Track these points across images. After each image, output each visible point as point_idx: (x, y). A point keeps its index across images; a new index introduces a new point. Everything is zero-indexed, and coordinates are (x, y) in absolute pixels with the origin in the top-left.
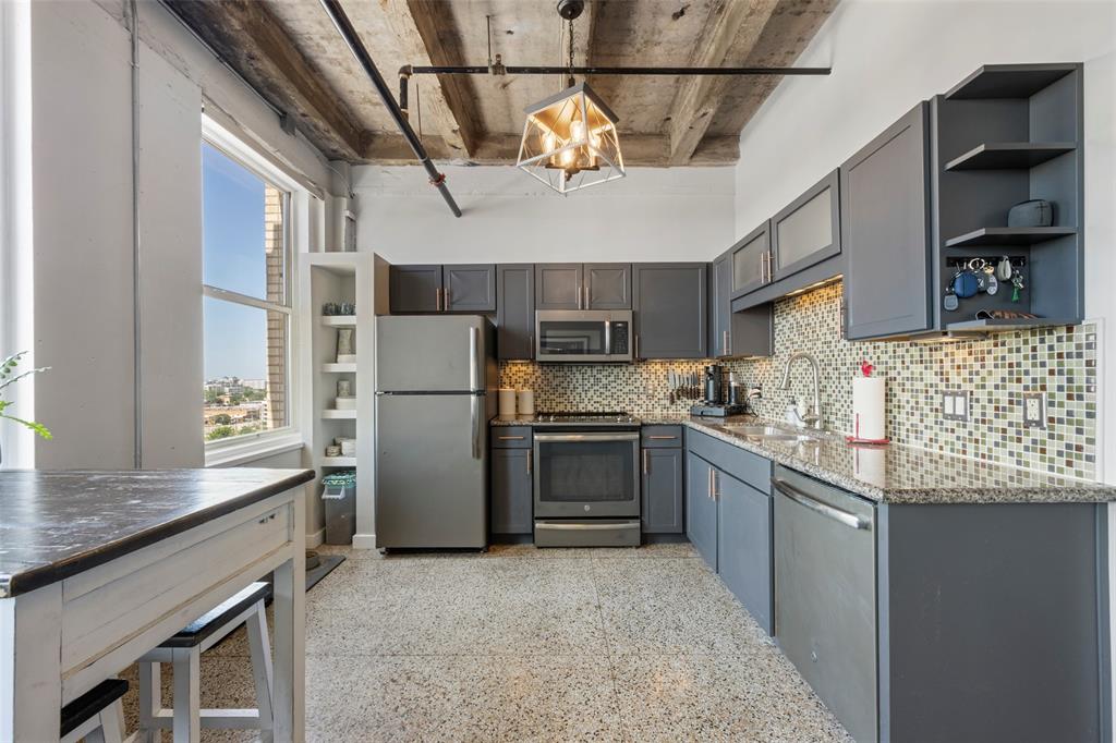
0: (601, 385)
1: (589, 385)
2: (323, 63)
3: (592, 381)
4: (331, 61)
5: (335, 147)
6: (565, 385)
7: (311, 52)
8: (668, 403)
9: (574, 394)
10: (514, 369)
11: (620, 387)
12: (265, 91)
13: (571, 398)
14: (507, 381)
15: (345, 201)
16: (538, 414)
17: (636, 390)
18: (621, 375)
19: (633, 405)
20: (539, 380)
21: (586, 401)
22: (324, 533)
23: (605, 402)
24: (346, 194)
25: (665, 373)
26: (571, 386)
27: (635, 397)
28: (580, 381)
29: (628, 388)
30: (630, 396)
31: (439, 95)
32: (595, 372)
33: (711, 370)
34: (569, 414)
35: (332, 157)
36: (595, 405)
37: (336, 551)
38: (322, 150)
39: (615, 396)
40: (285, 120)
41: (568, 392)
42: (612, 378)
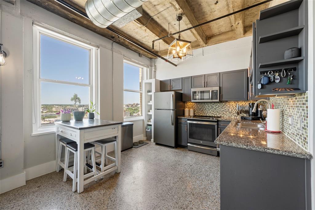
0: (214, 108)
1: (210, 108)
2: (144, 42)
3: (211, 107)
4: (145, 42)
5: (150, 57)
6: (203, 108)
7: (141, 41)
8: (236, 115)
9: (206, 111)
10: (189, 104)
11: (220, 109)
12: (135, 51)
13: (205, 112)
14: (187, 107)
15: (153, 68)
16: (195, 116)
17: (225, 110)
18: (220, 106)
19: (224, 115)
20: (196, 107)
21: (209, 113)
22: (147, 138)
23: (215, 113)
24: (154, 65)
25: (236, 105)
26: (205, 109)
27: (225, 112)
28: (207, 107)
29: (222, 110)
30: (223, 112)
31: (164, 42)
32: (212, 105)
33: (251, 104)
34: (204, 116)
35: (151, 59)
36: (212, 114)
37: (148, 142)
38: (149, 58)
39: (218, 112)
40: (140, 55)
41: (204, 110)
42: (217, 106)
